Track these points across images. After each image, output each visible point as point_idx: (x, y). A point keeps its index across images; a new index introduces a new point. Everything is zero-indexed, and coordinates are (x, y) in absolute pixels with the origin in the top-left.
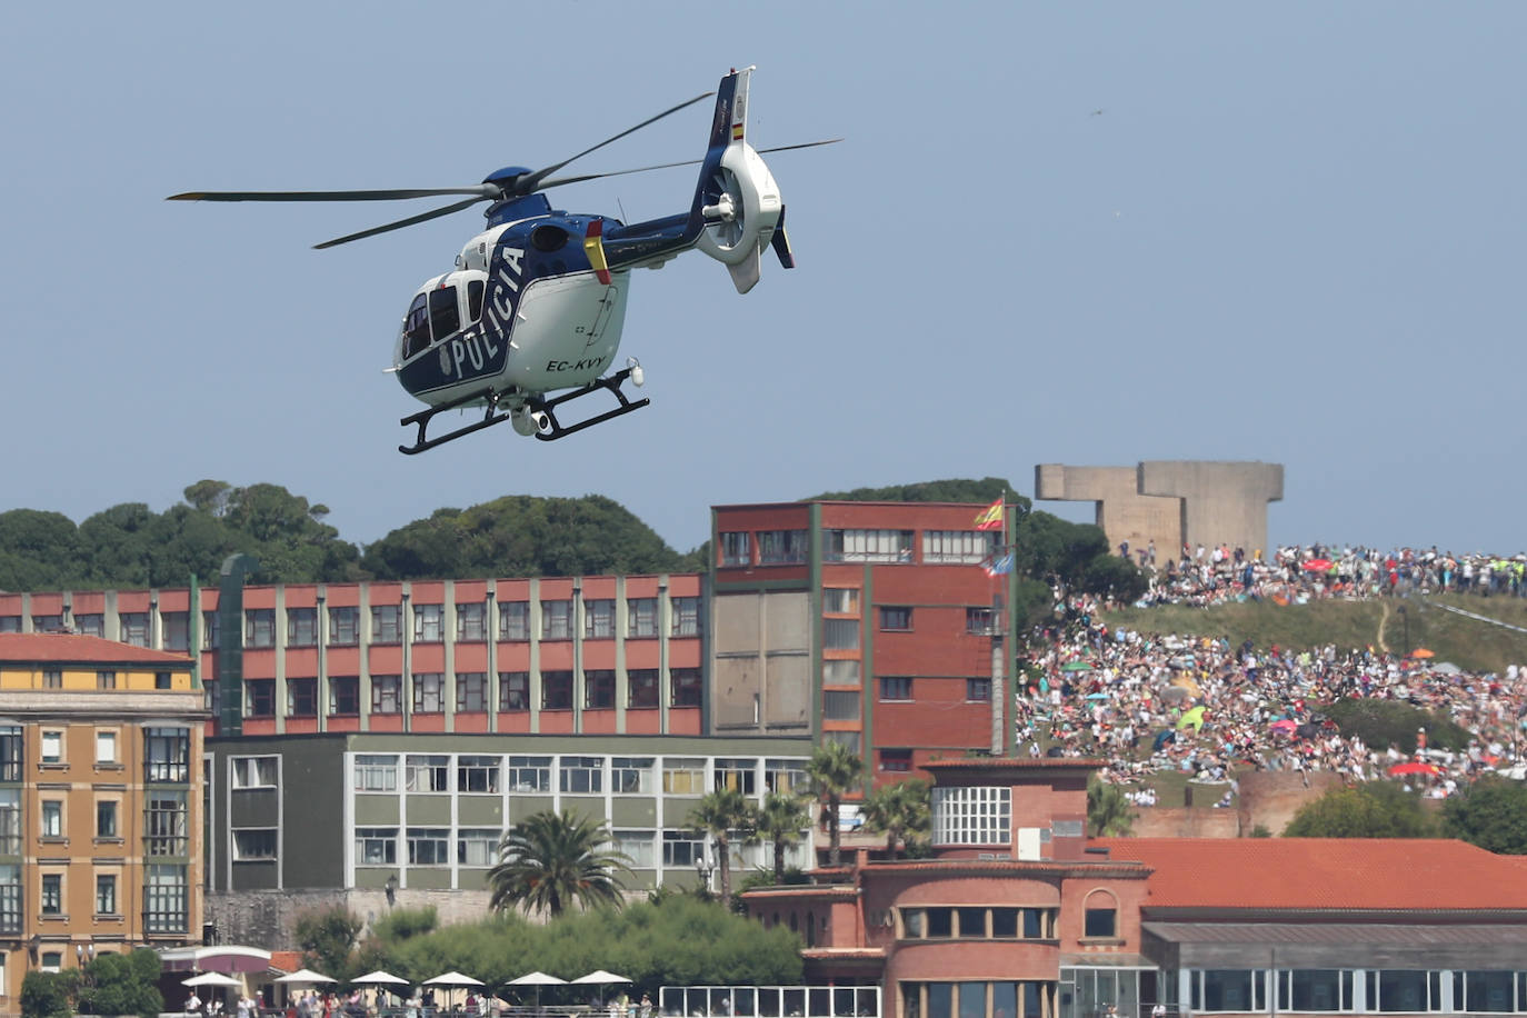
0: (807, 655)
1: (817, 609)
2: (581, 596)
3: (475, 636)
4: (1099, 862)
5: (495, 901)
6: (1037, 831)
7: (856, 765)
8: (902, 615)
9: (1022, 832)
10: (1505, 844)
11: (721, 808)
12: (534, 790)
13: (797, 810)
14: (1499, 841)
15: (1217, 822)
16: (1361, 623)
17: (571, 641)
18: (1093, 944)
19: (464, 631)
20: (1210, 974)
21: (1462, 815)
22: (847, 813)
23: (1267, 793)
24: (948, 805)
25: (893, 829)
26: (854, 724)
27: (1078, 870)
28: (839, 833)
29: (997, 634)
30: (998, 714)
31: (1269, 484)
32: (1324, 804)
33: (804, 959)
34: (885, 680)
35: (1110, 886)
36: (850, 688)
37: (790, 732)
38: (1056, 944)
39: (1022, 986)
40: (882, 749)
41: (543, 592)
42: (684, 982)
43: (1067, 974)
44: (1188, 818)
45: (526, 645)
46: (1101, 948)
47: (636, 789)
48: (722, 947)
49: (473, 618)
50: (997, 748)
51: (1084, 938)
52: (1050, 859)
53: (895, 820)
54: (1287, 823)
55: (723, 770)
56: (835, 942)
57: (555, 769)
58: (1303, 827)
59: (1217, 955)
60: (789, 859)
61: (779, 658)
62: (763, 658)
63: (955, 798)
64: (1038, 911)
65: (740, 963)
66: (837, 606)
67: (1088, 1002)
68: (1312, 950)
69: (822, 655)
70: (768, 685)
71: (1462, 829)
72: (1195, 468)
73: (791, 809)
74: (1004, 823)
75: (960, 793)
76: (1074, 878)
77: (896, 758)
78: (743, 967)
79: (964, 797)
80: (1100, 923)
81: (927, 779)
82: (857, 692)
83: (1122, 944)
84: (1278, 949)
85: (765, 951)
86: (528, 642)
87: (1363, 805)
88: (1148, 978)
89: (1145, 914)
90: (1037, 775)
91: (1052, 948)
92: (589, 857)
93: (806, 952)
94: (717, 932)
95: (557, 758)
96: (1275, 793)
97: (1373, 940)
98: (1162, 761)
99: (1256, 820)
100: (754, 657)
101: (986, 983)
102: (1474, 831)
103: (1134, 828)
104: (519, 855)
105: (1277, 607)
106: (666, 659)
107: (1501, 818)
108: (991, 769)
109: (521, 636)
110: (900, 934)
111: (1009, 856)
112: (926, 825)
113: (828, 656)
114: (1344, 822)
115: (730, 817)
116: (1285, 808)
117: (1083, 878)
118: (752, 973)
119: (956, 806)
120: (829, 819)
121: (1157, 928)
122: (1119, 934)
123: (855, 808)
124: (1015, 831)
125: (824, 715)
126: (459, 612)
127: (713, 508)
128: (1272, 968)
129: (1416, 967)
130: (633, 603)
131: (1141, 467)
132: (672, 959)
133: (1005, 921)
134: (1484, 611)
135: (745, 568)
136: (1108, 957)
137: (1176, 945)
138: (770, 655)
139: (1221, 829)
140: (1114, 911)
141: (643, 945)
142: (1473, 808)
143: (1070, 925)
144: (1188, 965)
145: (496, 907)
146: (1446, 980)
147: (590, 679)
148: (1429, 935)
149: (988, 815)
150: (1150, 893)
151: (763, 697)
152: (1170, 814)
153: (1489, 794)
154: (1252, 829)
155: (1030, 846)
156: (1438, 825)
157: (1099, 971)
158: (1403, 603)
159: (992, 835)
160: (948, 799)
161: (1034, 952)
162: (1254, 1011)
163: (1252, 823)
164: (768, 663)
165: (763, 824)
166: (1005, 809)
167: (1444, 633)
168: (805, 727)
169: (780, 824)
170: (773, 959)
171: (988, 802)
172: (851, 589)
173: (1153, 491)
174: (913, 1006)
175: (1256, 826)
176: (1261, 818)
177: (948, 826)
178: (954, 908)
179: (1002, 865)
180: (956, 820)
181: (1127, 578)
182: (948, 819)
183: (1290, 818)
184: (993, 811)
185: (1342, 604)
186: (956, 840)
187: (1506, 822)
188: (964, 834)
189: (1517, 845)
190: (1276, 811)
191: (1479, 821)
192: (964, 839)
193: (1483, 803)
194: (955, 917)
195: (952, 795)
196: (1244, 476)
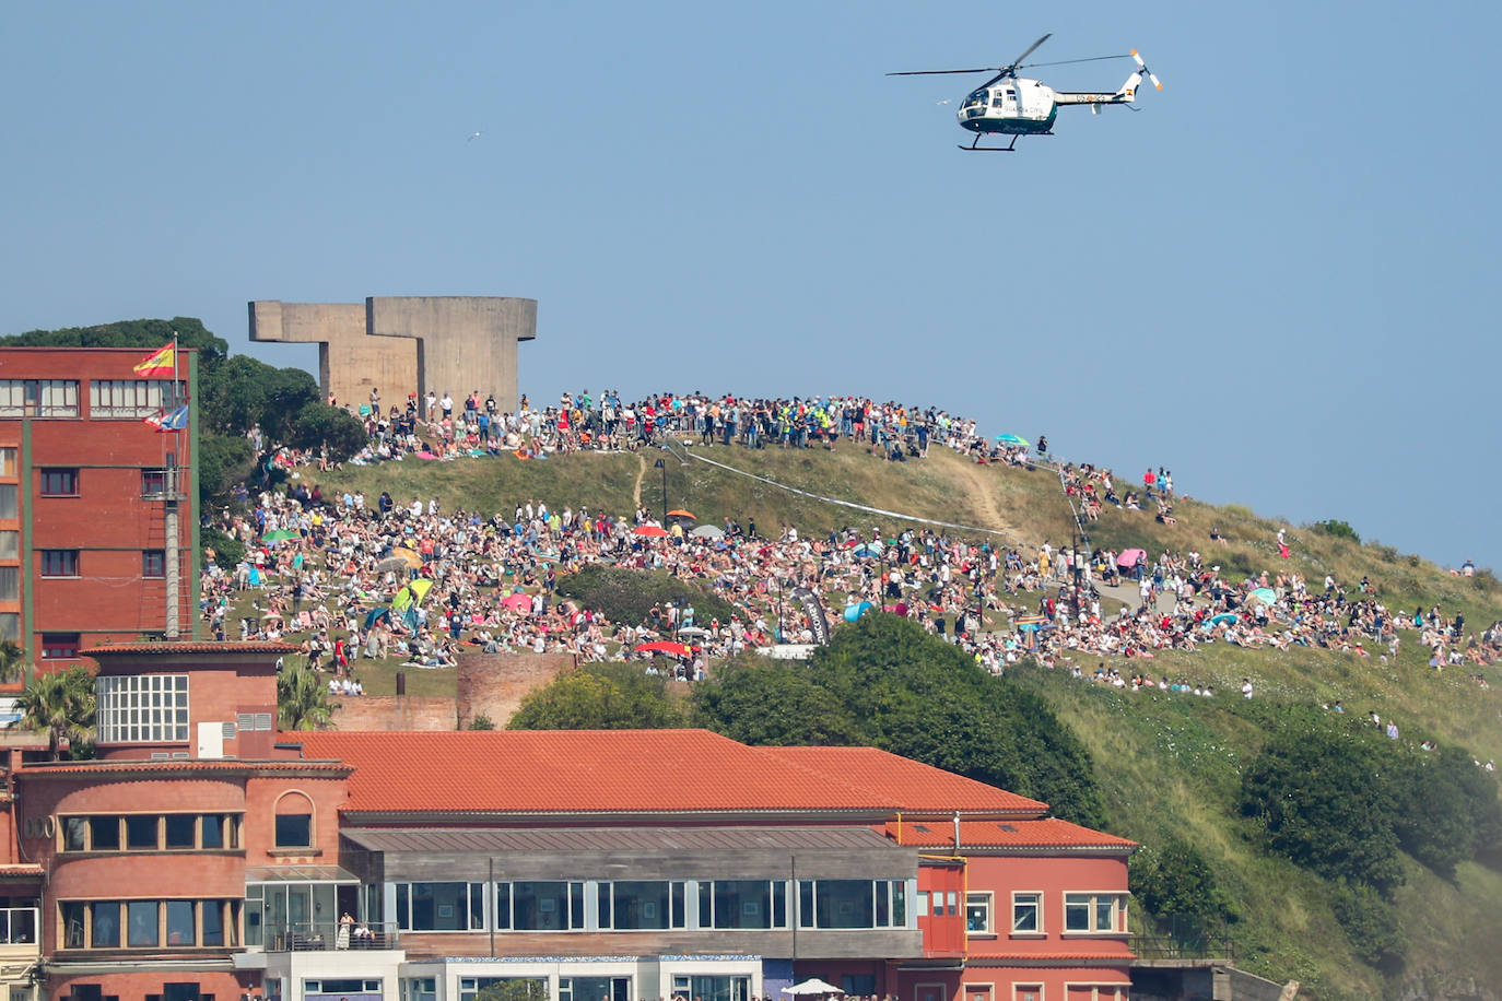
4: (291, 760)
6: (219, 725)
7: (12, 652)
8: (67, 477)
9: (202, 726)
10: (763, 734)
14: (756, 731)
15: (432, 712)
18: (285, 855)
20: (419, 888)
21: (715, 701)
23: (490, 679)
24: (115, 697)
25: (55, 725)
26: (12, 605)
27: (266, 768)
29: (171, 498)
30: (171, 590)
31: (520, 322)
32: (554, 690)
34: (48, 554)
35: (308, 787)
36: (6, 563)
38: (242, 855)
39: (200, 906)
40: (43, 633)
43: (253, 891)
44: (398, 708)
46: (294, 860)
50: (172, 630)
51: (274, 848)
52: (235, 757)
53: (58, 716)
54: (513, 712)
58: (531, 718)
59: (426, 865)
63: (124, 688)
64: (220, 817)
67: (278, 920)
68: (536, 859)
71: (712, 717)
72: (433, 302)
74: (182, 716)
75: (129, 679)
76: (261, 778)
77: (61, 643)
79: (134, 687)
80: (293, 831)
81: (92, 666)
82: (16, 567)
83: (318, 854)
84: (496, 859)
87: (600, 692)
88: (347, 893)
89: (344, 819)
90: (219, 660)
91: (236, 860)
96: (498, 679)
97: (605, 845)
99: (477, 708)
101: (158, 901)
102: (728, 719)
103: (335, 719)
105: (516, 462)
107: (758, 704)
108: (166, 653)
110: (60, 848)
111: (187, 755)
112: (92, 720)
114: (578, 711)
116: (511, 694)
117: (272, 777)
119: (124, 697)
121: (358, 835)
122: (314, 843)
124: (194, 725)
128: (491, 881)
129: (657, 877)
131: (369, 301)
133: (180, 830)
136: (303, 870)
137: (381, 854)
139: (437, 720)
140: (309, 816)
142: (727, 692)
143: (257, 833)
144: (394, 877)
146: (691, 891)
148: (671, 838)
149: (162, 708)
150: (349, 795)
152: (378, 703)
153: (745, 676)
154: (473, 721)
155: (211, 742)
156: (687, 713)
157: (291, 886)
158: (661, 456)
159: (167, 731)
160: (115, 689)
161: (214, 866)
162: (470, 930)
163: (473, 713)
166: (181, 700)
167: (710, 490)
171: (162, 691)
173: (385, 331)
175: (477, 716)
176: (482, 707)
177: (116, 722)
178: (122, 816)
179: (177, 765)
180: (124, 713)
181: (341, 431)
182: (116, 713)
183: (515, 706)
184: (168, 702)
185: (591, 458)
186: (124, 736)
187: (764, 708)
188: (135, 730)
189: (777, 734)
190: (500, 699)
191: (733, 707)
192: (135, 736)
193: (738, 686)
194: (123, 827)
195: (119, 685)
196: (490, 313)
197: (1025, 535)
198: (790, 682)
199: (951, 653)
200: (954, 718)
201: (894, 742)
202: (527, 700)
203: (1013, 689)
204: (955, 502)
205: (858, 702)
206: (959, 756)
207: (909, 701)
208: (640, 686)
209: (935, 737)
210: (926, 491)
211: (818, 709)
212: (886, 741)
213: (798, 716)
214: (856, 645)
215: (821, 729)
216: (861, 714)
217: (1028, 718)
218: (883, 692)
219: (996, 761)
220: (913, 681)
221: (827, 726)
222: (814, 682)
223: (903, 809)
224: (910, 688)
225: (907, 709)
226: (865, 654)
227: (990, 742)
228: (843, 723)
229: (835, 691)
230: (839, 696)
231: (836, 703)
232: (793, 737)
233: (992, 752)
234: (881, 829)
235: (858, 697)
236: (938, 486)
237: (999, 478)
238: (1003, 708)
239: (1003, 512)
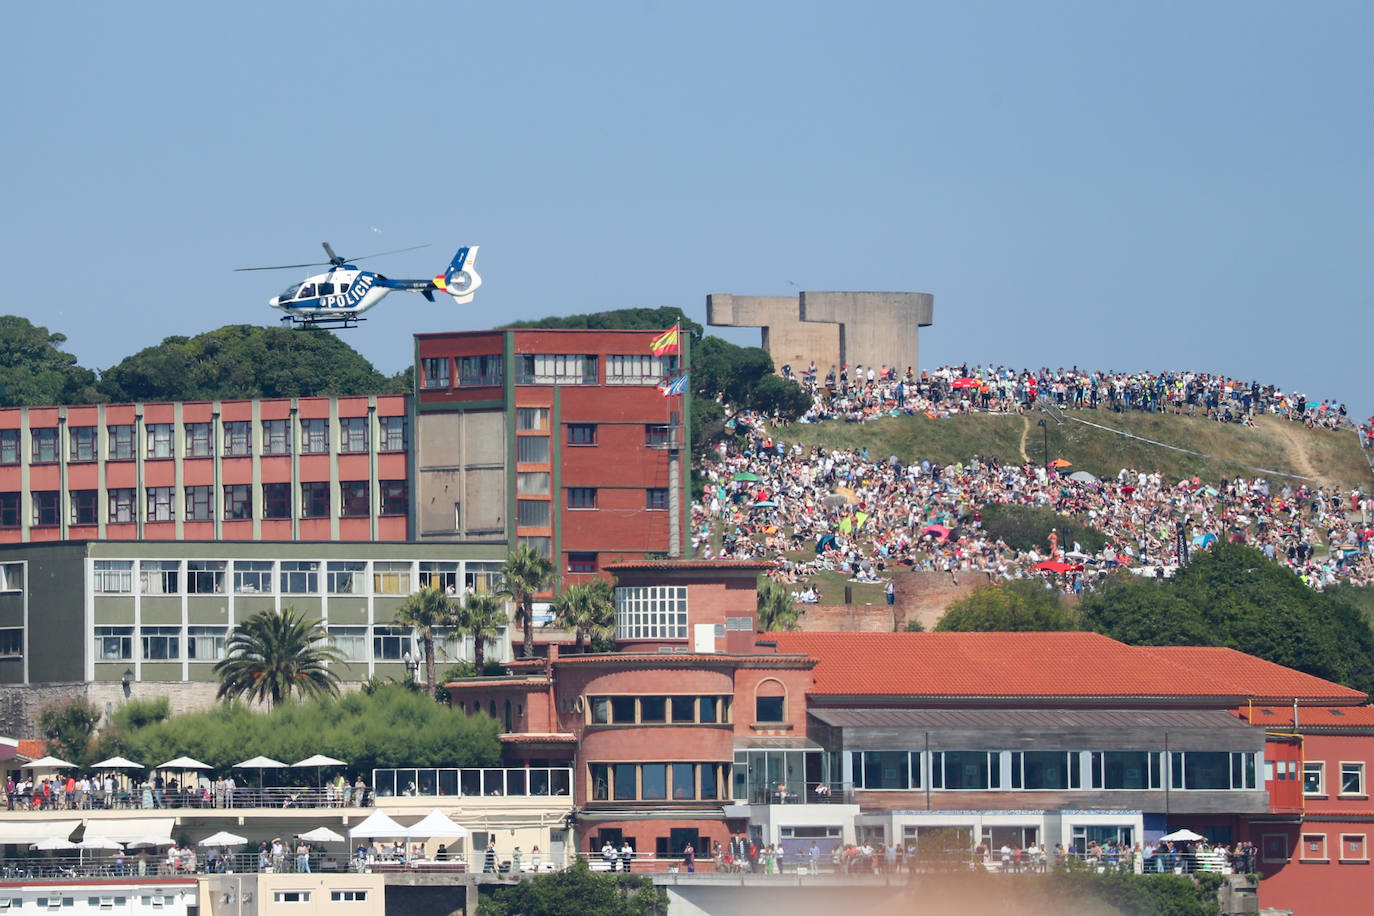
0: (502, 468)
1: (510, 427)
2: (298, 416)
3: (202, 452)
4: (768, 654)
5: (222, 691)
6: (712, 627)
7: (546, 566)
8: (588, 431)
9: (698, 627)
10: (1138, 636)
11: (426, 607)
12: (257, 591)
13: (494, 608)
14: (1131, 633)
15: (874, 617)
16: (1005, 434)
17: (289, 456)
18: (764, 728)
19: (192, 449)
20: (869, 755)
21: (1098, 610)
22: (540, 611)
23: (921, 592)
24: (631, 603)
25: (581, 625)
26: (545, 530)
27: (750, 661)
28: (532, 629)
29: (674, 447)
30: (674, 520)
31: (920, 312)
32: (972, 601)
33: (502, 743)
34: (573, 491)
35: (781, 676)
36: (541, 498)
37: (487, 538)
38: (730, 728)
39: (699, 768)
40: (569, 553)
41: (263, 411)
42: (393, 764)
43: (740, 756)
44: (848, 613)
45: (248, 459)
46: (771, 732)
47: (349, 591)
48: (428, 733)
49: (200, 436)
50: (674, 550)
51: (755, 723)
52: (724, 652)
53: (583, 617)
54: (938, 618)
55: (428, 572)
56: (530, 729)
57: (276, 573)
58: (953, 623)
59: (875, 738)
60: (488, 653)
61: (474, 471)
62: (463, 472)
63: (637, 597)
64: (714, 699)
65: (444, 746)
66: (529, 424)
67: (759, 781)
68: (962, 734)
69: (516, 468)
70: (468, 495)
71: (1097, 623)
72: (852, 297)
73: (488, 607)
74: (682, 619)
75: (641, 591)
76: (746, 669)
77: (583, 560)
78: (447, 750)
79: (645, 596)
80: (770, 709)
81: (611, 580)
82: (548, 501)
83: (790, 728)
84: (931, 733)
85: (467, 736)
86: (250, 457)
87: (1008, 602)
88: (814, 760)
89: (811, 701)
90: (712, 575)
91: (727, 732)
92: (306, 652)
93: (504, 736)
94: (424, 719)
95: (278, 563)
96: (927, 592)
97: (1017, 724)
98: (823, 562)
99: (909, 616)
100: (456, 470)
101: (666, 764)
102: (1109, 625)
103: (799, 622)
104: (244, 651)
105: (927, 421)
106: (376, 471)
107: (1133, 613)
108: (670, 569)
109: (244, 452)
110: (589, 721)
111: (686, 649)
112: (611, 621)
113: (520, 469)
114: (991, 617)
115: (435, 614)
116: (937, 604)
117: (755, 668)
118: (455, 756)
119: (637, 604)
120: (523, 616)
121: (822, 714)
122: (787, 719)
123: (546, 606)
124: (692, 626)
125: (518, 522)
126: (187, 431)
127: (415, 335)
128: (927, 750)
129: (1058, 748)
130: (346, 422)
131: (802, 295)
132: (383, 744)
133: (683, 708)
134: (1118, 424)
135: (445, 390)
136: (778, 740)
137: (840, 729)
138: (469, 469)
139: (878, 624)
140: (782, 698)
141: (357, 731)
142: (1108, 604)
143: (742, 711)
144: (850, 747)
145: (223, 697)
146: (1086, 759)
147: (307, 490)
148: (1069, 719)
149: (667, 612)
150: (815, 682)
151: (463, 507)
152: (832, 610)
153: (1123, 591)
154: (907, 625)
155: (705, 640)
156: (1077, 620)
157: (769, 753)
158: (1043, 417)
159: (670, 630)
160: (630, 598)
161: (710, 736)
162: (910, 789)
163: (907, 619)
164: (467, 475)
165: (464, 620)
166: (682, 606)
167: (1081, 444)
168: (502, 532)
169: (479, 620)
170: (474, 743)
171: (667, 599)
172: (541, 408)
173: (814, 318)
174: (601, 785)
175: (910, 621)
176: (915, 614)
177: (631, 622)
178: (637, 697)
179: (679, 657)
180: (638, 616)
181: (791, 397)
182: (631, 616)
183: (941, 613)
184: (671, 608)
185: (986, 418)
186: (638, 634)
187: (1138, 616)
188: (646, 629)
189: (1149, 637)
190: (929, 607)
191: (1113, 615)
192: (646, 634)
193: (1117, 598)
194: (638, 705)
195: (633, 594)
196: (896, 304)
197: (1330, 481)
198: (1158, 595)
199: (1285, 573)
200: (1288, 625)
201: (1240, 643)
202: (950, 608)
203: (1333, 603)
204: (1274, 455)
205: (1212, 612)
206: (1292, 655)
207: (1252, 612)
208: (1039, 598)
209: (1273, 640)
210: (1252, 446)
211: (1182, 617)
212: (1235, 643)
213: (1165, 621)
214: (1209, 568)
215: (1183, 633)
216: (1215, 621)
217: (1346, 626)
218: (1230, 604)
219: (1320, 659)
220: (1254, 596)
221: (1188, 631)
222: (1178, 596)
223: (1253, 696)
224: (1252, 601)
225: (1251, 617)
226: (1216, 574)
227: (1316, 644)
228: (1201, 628)
229: (1195, 603)
230: (1198, 607)
231: (1196, 613)
232: (1162, 639)
233: (1318, 653)
234: (1236, 713)
235: (1213, 608)
236: (1261, 442)
237: (1310, 437)
238: (1327, 618)
239: (1314, 463)
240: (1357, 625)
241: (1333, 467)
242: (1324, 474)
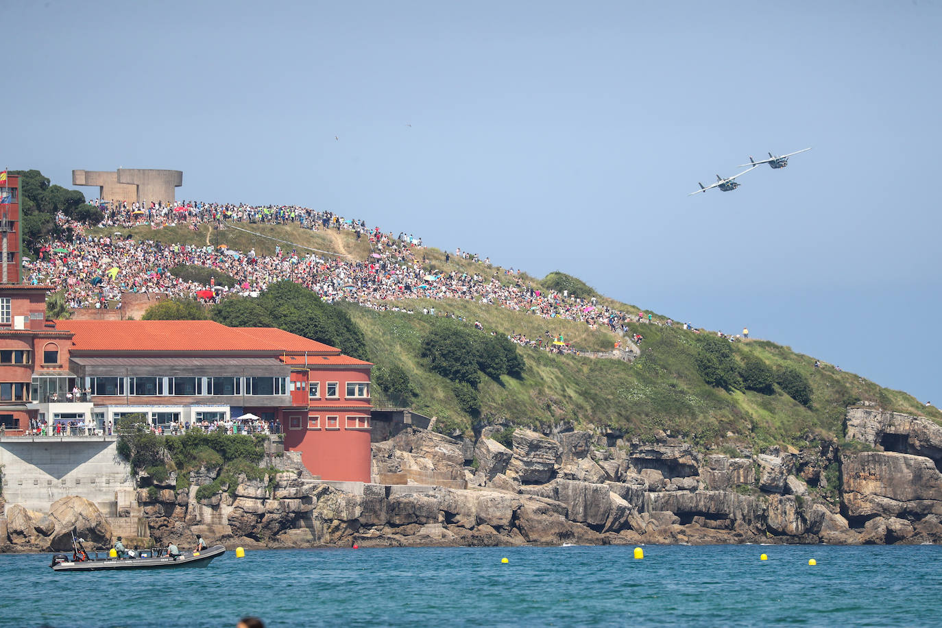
4: (51, 331)
6: (23, 317)
9: (16, 317)
10: (238, 323)
14: (235, 322)
15: (111, 315)
16: (200, 234)
18: (48, 366)
20: (98, 379)
21: (220, 312)
23: (133, 302)
27: (41, 334)
29: (4, 230)
31: (175, 179)
32: (158, 307)
35: (57, 342)
38: (31, 366)
39: (14, 385)
43: (35, 380)
46: (51, 368)
50: (5, 280)
51: (43, 364)
52: (29, 329)
54: (142, 315)
58: (149, 316)
59: (102, 371)
64: (23, 352)
67: (44, 392)
68: (145, 369)
71: (219, 318)
74: (8, 313)
76: (41, 338)
80: (51, 357)
83: (61, 366)
84: (130, 368)
87: (176, 308)
88: (71, 380)
89: (72, 354)
90: (23, 292)
91: (28, 368)
96: (137, 302)
97: (172, 364)
99: (128, 314)
102: (225, 318)
103: (72, 317)
107: (236, 313)
108: (2, 289)
111: (10, 328)
114: (167, 314)
116: (141, 309)
117: (44, 338)
121: (77, 360)
122: (59, 362)
124: (13, 317)
128: (127, 377)
129: (191, 375)
133: (6, 356)
136: (54, 372)
137: (85, 367)
139: (113, 318)
140: (57, 352)
142: (226, 308)
143: (37, 358)
144: (90, 375)
146: (204, 381)
148: (198, 362)
150: (74, 344)
153: (232, 302)
154: (127, 318)
155: (19, 323)
156: (209, 315)
157: (50, 378)
159: (2, 319)
161: (19, 370)
162: (119, 395)
163: (127, 315)
166: (8, 307)
167: (235, 238)
173: (124, 182)
175: (129, 317)
176: (131, 313)
179: (6, 332)
183: (143, 313)
184: (3, 308)
187: (239, 314)
189: (243, 324)
190: (138, 310)
191: (227, 314)
193: (230, 306)
198: (248, 305)
200: (311, 319)
201: (288, 328)
202: (148, 311)
203: (335, 309)
205: (275, 313)
206: (313, 333)
207: (295, 313)
209: (304, 326)
210: (317, 240)
211: (260, 315)
212: (285, 328)
213: (251, 317)
214: (275, 292)
215: (259, 322)
217: (340, 320)
218: (283, 310)
220: (296, 305)
221: (262, 321)
222: (258, 305)
223: (286, 351)
224: (295, 307)
225: (294, 315)
226: (279, 295)
227: (325, 328)
228: (268, 320)
229: (266, 308)
230: (268, 311)
231: (267, 313)
232: (249, 324)
233: (325, 332)
234: (278, 359)
235: (275, 311)
236: (321, 239)
237: (345, 236)
238: (330, 316)
239: (346, 248)
240: (346, 319)
241: (354, 249)
242: (350, 253)
